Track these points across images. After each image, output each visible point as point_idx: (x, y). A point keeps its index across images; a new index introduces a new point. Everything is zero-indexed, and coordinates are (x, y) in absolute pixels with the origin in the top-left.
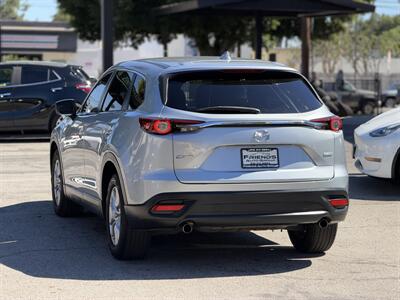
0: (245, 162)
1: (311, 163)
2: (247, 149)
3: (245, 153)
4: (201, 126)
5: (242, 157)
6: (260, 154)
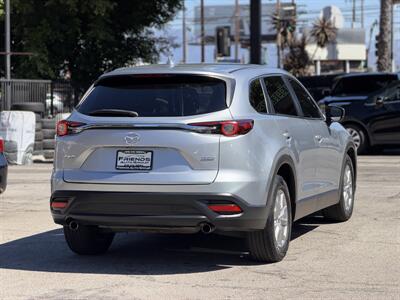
0: (119, 164)
1: (188, 167)
2: (123, 151)
3: (120, 154)
5: (118, 158)
6: (134, 156)
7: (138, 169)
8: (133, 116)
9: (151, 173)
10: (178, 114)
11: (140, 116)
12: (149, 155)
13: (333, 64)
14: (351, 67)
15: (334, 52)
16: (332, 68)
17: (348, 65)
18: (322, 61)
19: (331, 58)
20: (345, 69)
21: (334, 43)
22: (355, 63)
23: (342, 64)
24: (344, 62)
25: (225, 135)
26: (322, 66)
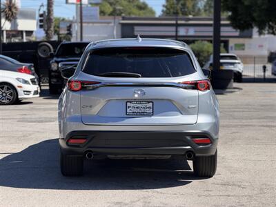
0: (128, 111)
1: (178, 113)
2: (130, 102)
3: (129, 104)
4: (98, 85)
5: (127, 107)
6: (140, 105)
7: (143, 114)
8: (138, 77)
9: (153, 117)
10: (168, 76)
11: (143, 76)
12: (150, 105)
13: (14, 33)
14: (26, 35)
15: (15, 25)
16: (14, 36)
17: (24, 34)
18: (7, 31)
19: (13, 29)
20: (22, 37)
21: (15, 18)
22: (29, 33)
23: (20, 33)
24: (22, 32)
25: (201, 90)
26: (7, 34)
